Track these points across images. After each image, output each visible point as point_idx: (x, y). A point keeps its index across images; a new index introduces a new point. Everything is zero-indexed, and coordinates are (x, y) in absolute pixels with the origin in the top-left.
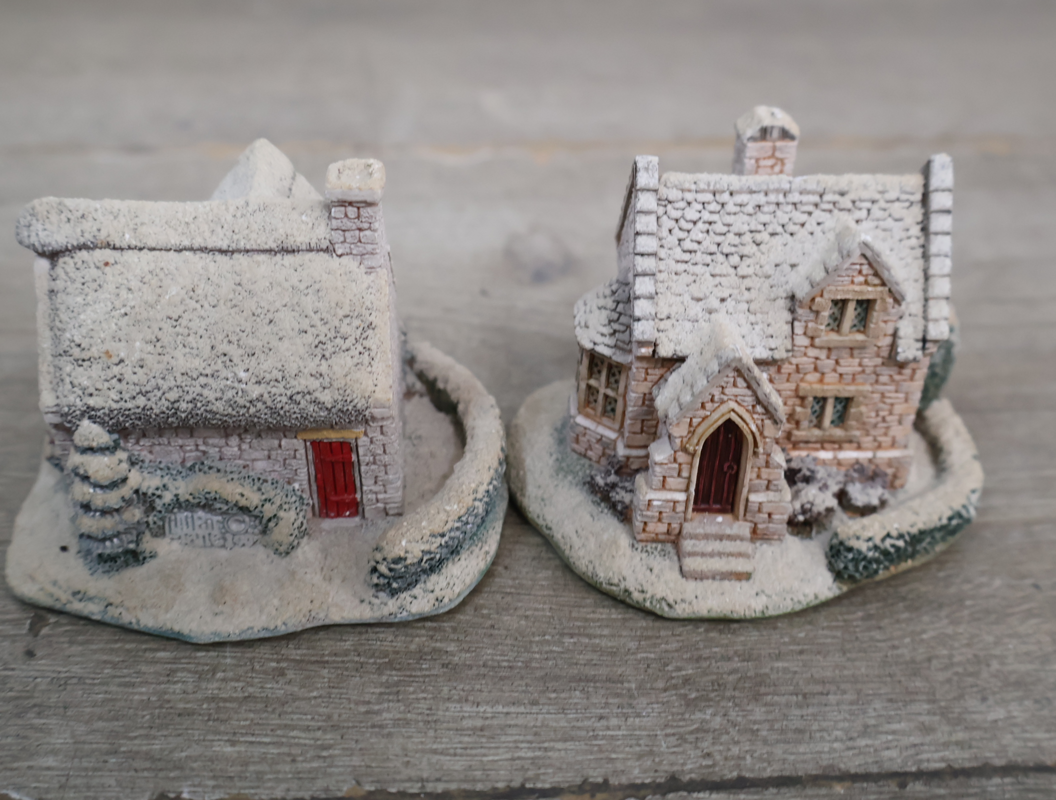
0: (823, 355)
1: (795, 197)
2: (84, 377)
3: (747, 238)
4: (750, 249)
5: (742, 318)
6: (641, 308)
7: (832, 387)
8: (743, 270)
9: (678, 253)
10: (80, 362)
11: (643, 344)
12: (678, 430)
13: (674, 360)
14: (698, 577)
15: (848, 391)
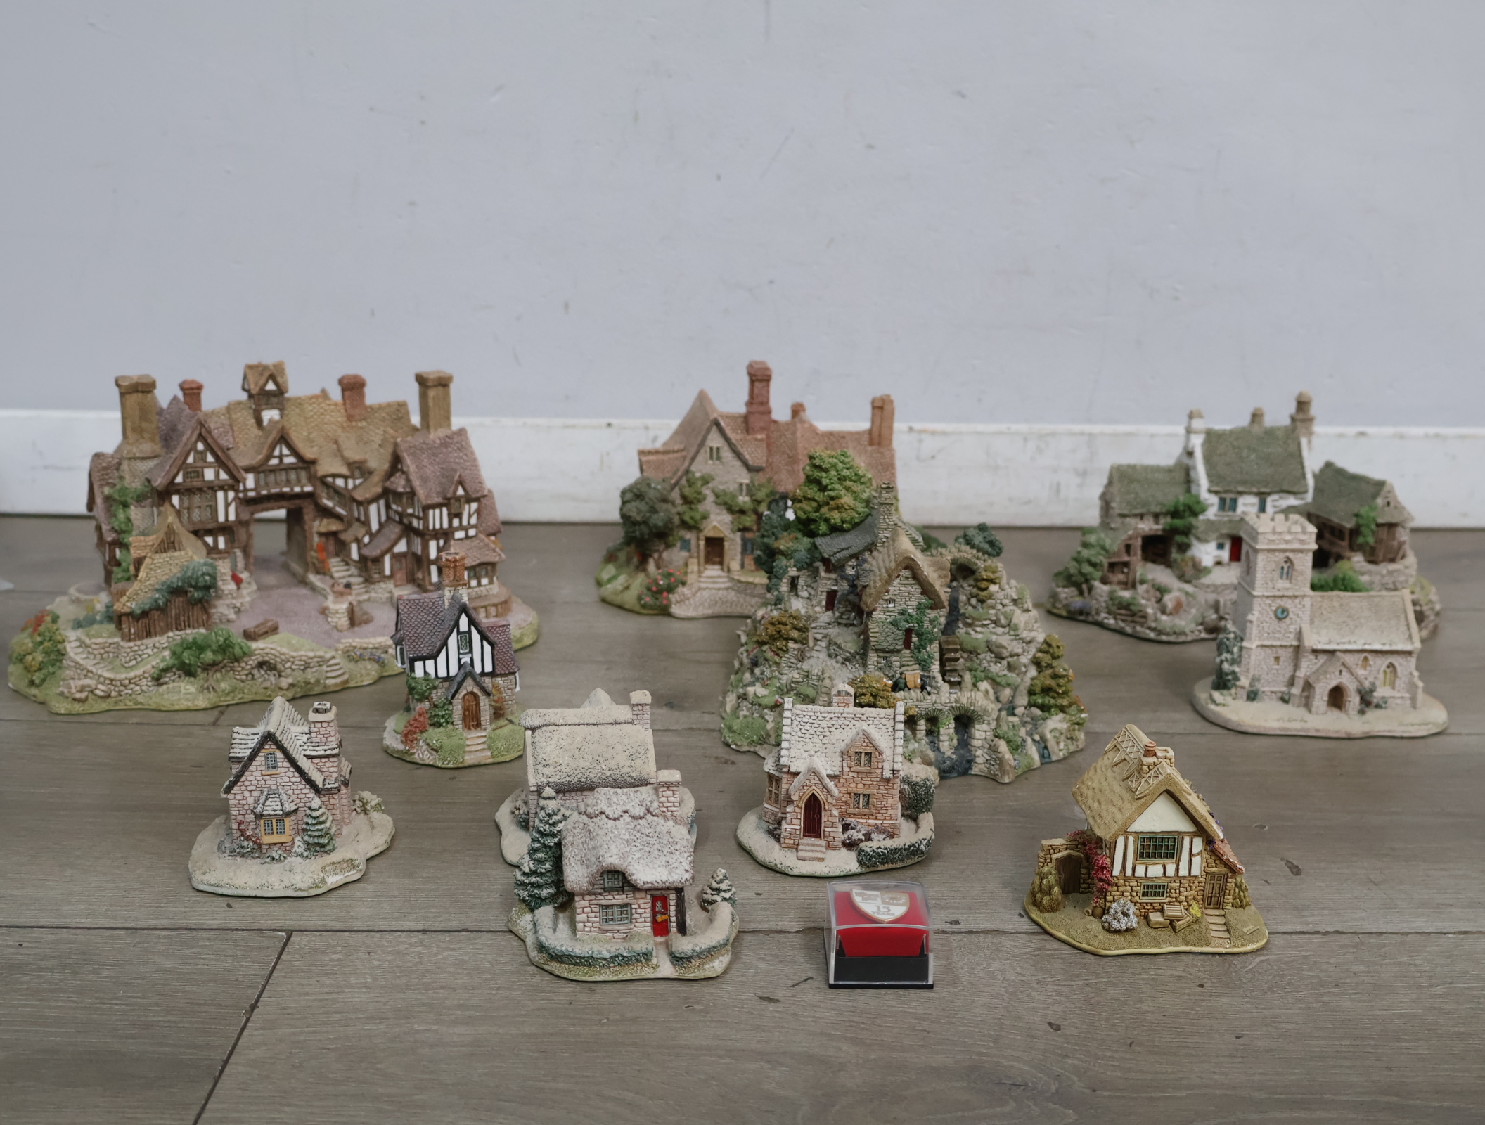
0: (855, 775)
1: (845, 715)
2: (546, 771)
3: (826, 729)
4: (828, 734)
5: (823, 759)
6: (783, 752)
7: (861, 789)
8: (824, 742)
9: (800, 734)
10: (545, 766)
11: (785, 766)
12: (795, 798)
13: (796, 774)
14: (804, 860)
15: (867, 792)
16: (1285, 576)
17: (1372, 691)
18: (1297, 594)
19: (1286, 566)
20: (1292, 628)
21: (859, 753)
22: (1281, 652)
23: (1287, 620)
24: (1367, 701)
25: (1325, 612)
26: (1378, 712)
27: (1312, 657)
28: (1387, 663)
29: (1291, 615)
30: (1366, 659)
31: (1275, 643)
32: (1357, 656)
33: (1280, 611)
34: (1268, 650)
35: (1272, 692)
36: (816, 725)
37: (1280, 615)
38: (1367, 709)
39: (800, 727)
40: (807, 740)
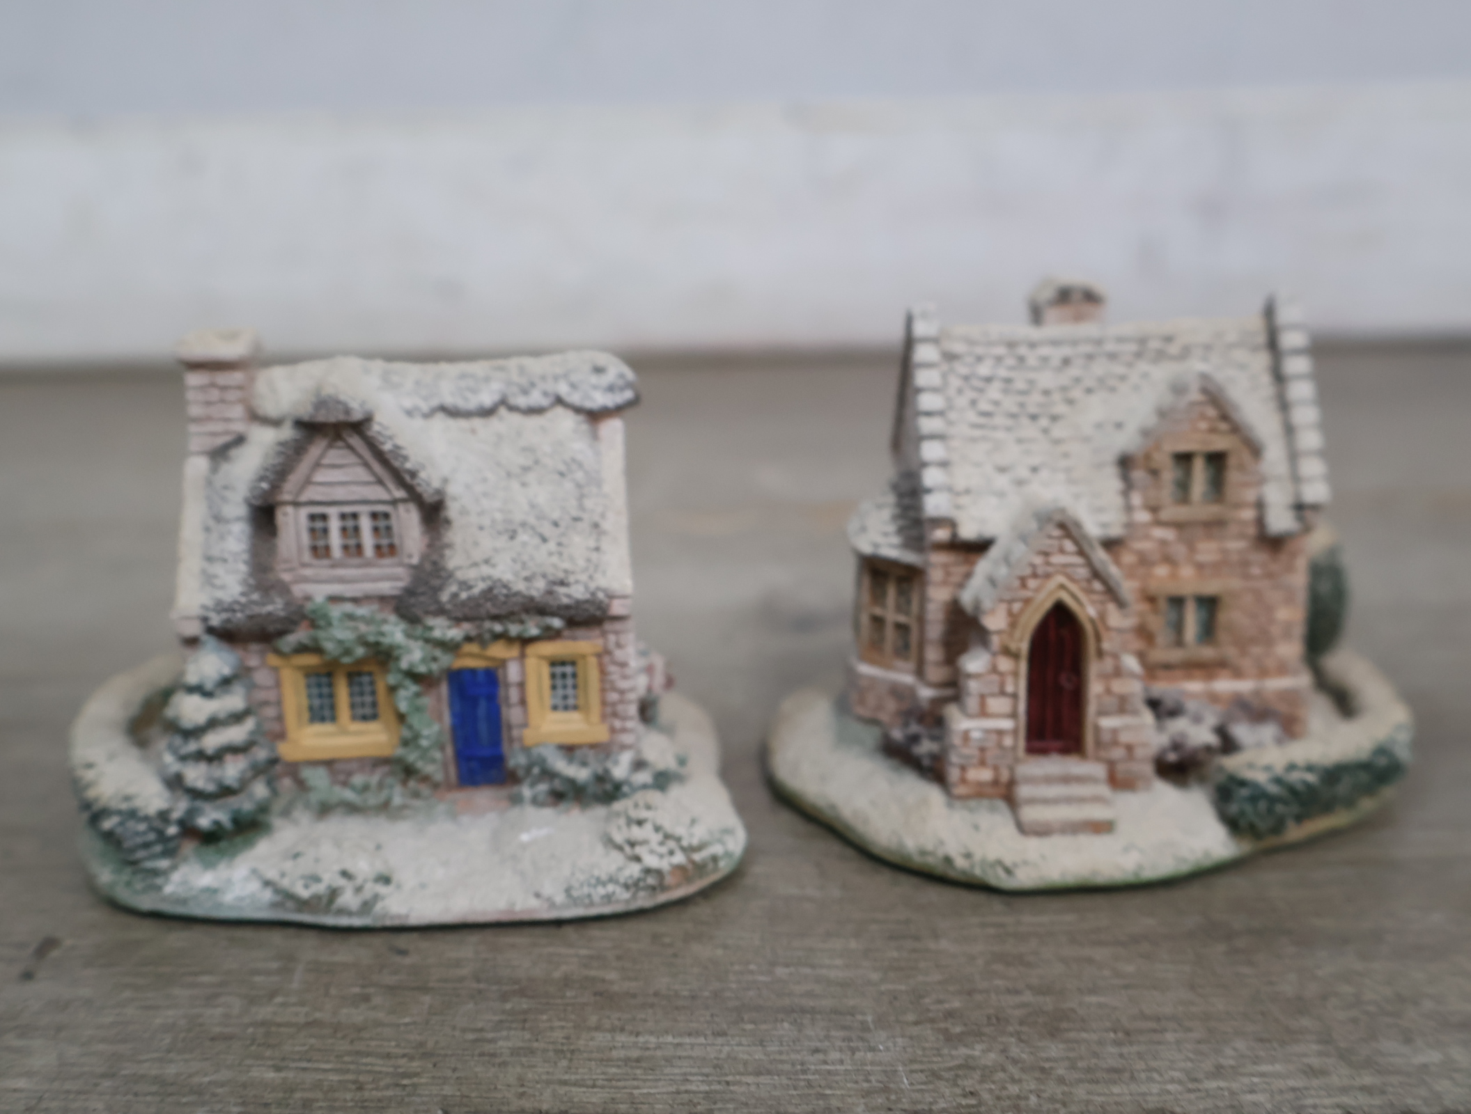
0: (1171, 534)
3: (1057, 397)
4: (1061, 408)
6: (931, 477)
7: (1189, 581)
8: (1056, 434)
9: (972, 416)
11: (938, 522)
12: (995, 621)
13: (980, 547)
14: (1042, 831)
15: (1210, 587)
21: (1184, 459)
36: (1020, 385)
39: (970, 394)
40: (1000, 435)
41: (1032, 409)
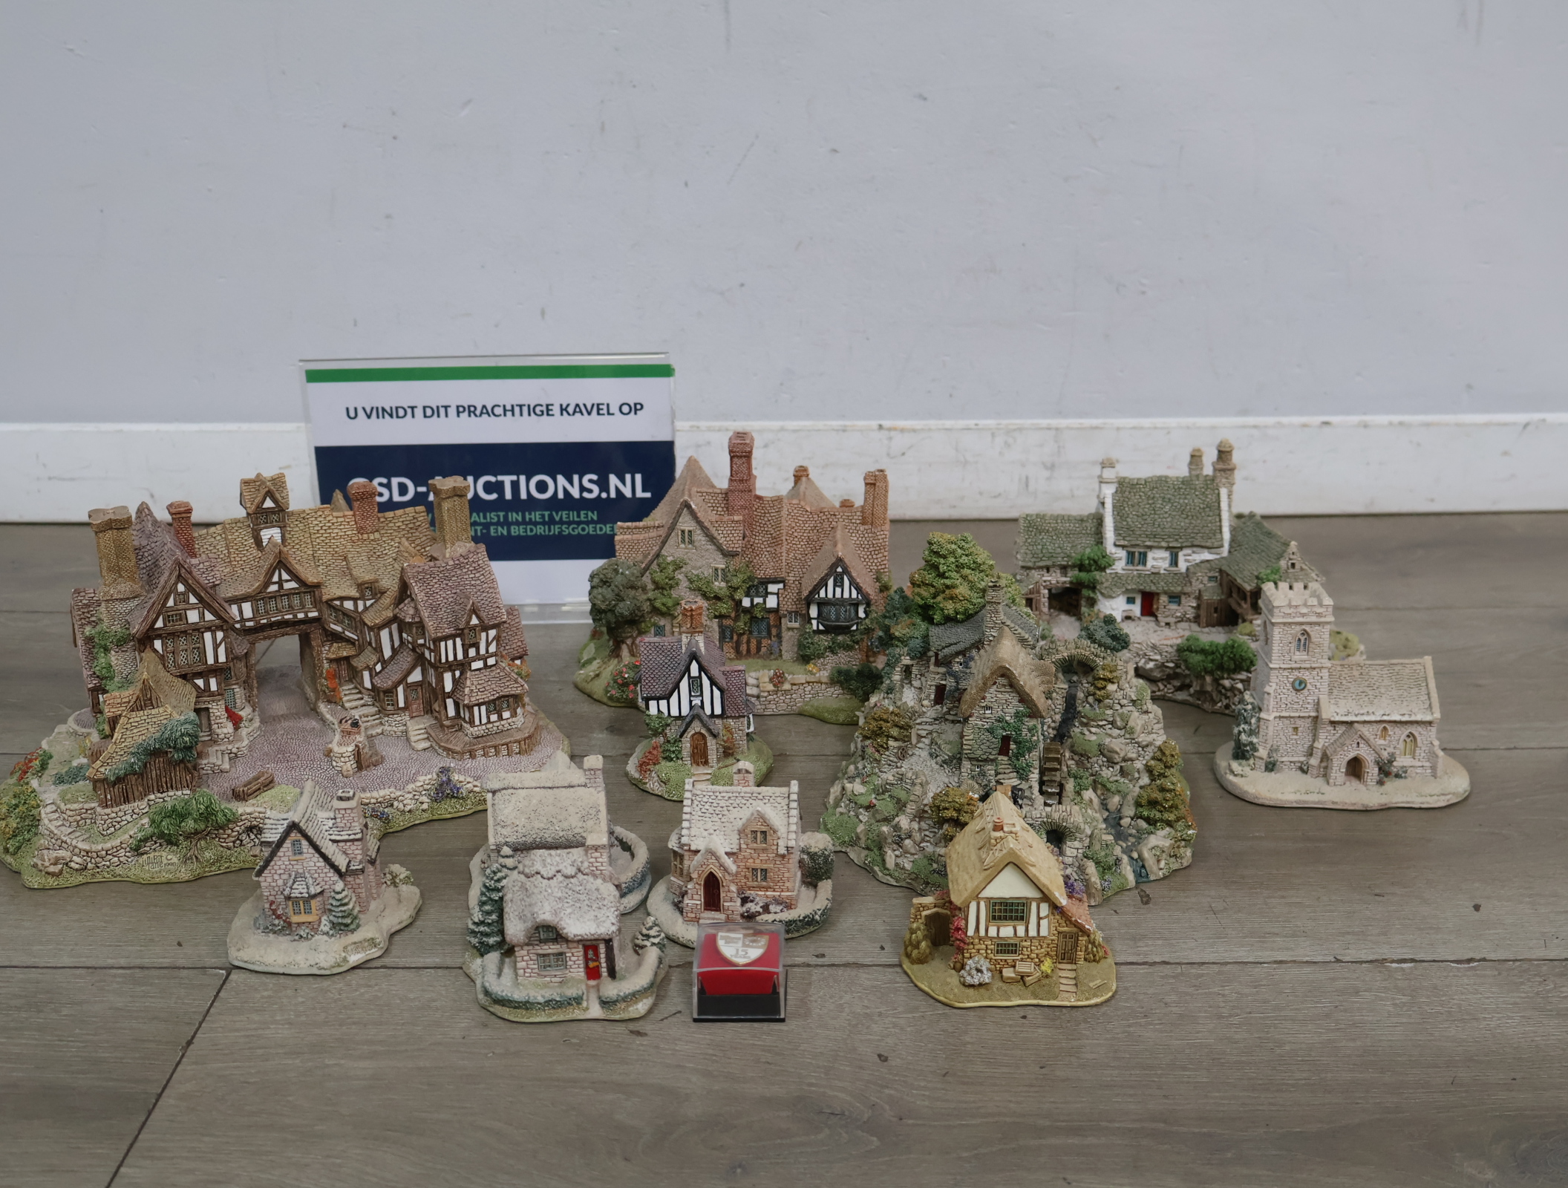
0: (752, 852)
1: (742, 794)
3: (725, 808)
4: (726, 812)
5: (721, 837)
6: (684, 831)
8: (723, 820)
9: (699, 813)
10: (503, 827)
11: (686, 844)
13: (696, 852)
16: (1302, 648)
17: (1390, 762)
18: (1314, 665)
19: (1303, 639)
20: (1310, 699)
21: (756, 832)
22: (1299, 722)
23: (1305, 692)
24: (1385, 771)
25: (1344, 682)
26: (1399, 782)
27: (1330, 728)
28: (1407, 733)
29: (1309, 686)
30: (1385, 728)
31: (1293, 714)
32: (1375, 727)
33: (1297, 682)
34: (1287, 722)
35: (1291, 762)
36: (715, 804)
37: (1297, 687)
38: (1385, 779)
39: (700, 807)
40: (707, 819)
41: (717, 812)
